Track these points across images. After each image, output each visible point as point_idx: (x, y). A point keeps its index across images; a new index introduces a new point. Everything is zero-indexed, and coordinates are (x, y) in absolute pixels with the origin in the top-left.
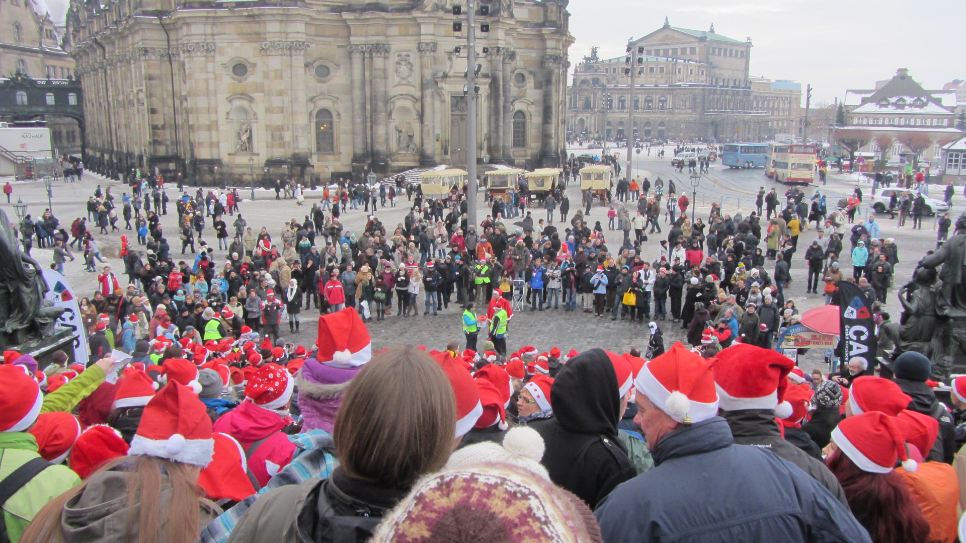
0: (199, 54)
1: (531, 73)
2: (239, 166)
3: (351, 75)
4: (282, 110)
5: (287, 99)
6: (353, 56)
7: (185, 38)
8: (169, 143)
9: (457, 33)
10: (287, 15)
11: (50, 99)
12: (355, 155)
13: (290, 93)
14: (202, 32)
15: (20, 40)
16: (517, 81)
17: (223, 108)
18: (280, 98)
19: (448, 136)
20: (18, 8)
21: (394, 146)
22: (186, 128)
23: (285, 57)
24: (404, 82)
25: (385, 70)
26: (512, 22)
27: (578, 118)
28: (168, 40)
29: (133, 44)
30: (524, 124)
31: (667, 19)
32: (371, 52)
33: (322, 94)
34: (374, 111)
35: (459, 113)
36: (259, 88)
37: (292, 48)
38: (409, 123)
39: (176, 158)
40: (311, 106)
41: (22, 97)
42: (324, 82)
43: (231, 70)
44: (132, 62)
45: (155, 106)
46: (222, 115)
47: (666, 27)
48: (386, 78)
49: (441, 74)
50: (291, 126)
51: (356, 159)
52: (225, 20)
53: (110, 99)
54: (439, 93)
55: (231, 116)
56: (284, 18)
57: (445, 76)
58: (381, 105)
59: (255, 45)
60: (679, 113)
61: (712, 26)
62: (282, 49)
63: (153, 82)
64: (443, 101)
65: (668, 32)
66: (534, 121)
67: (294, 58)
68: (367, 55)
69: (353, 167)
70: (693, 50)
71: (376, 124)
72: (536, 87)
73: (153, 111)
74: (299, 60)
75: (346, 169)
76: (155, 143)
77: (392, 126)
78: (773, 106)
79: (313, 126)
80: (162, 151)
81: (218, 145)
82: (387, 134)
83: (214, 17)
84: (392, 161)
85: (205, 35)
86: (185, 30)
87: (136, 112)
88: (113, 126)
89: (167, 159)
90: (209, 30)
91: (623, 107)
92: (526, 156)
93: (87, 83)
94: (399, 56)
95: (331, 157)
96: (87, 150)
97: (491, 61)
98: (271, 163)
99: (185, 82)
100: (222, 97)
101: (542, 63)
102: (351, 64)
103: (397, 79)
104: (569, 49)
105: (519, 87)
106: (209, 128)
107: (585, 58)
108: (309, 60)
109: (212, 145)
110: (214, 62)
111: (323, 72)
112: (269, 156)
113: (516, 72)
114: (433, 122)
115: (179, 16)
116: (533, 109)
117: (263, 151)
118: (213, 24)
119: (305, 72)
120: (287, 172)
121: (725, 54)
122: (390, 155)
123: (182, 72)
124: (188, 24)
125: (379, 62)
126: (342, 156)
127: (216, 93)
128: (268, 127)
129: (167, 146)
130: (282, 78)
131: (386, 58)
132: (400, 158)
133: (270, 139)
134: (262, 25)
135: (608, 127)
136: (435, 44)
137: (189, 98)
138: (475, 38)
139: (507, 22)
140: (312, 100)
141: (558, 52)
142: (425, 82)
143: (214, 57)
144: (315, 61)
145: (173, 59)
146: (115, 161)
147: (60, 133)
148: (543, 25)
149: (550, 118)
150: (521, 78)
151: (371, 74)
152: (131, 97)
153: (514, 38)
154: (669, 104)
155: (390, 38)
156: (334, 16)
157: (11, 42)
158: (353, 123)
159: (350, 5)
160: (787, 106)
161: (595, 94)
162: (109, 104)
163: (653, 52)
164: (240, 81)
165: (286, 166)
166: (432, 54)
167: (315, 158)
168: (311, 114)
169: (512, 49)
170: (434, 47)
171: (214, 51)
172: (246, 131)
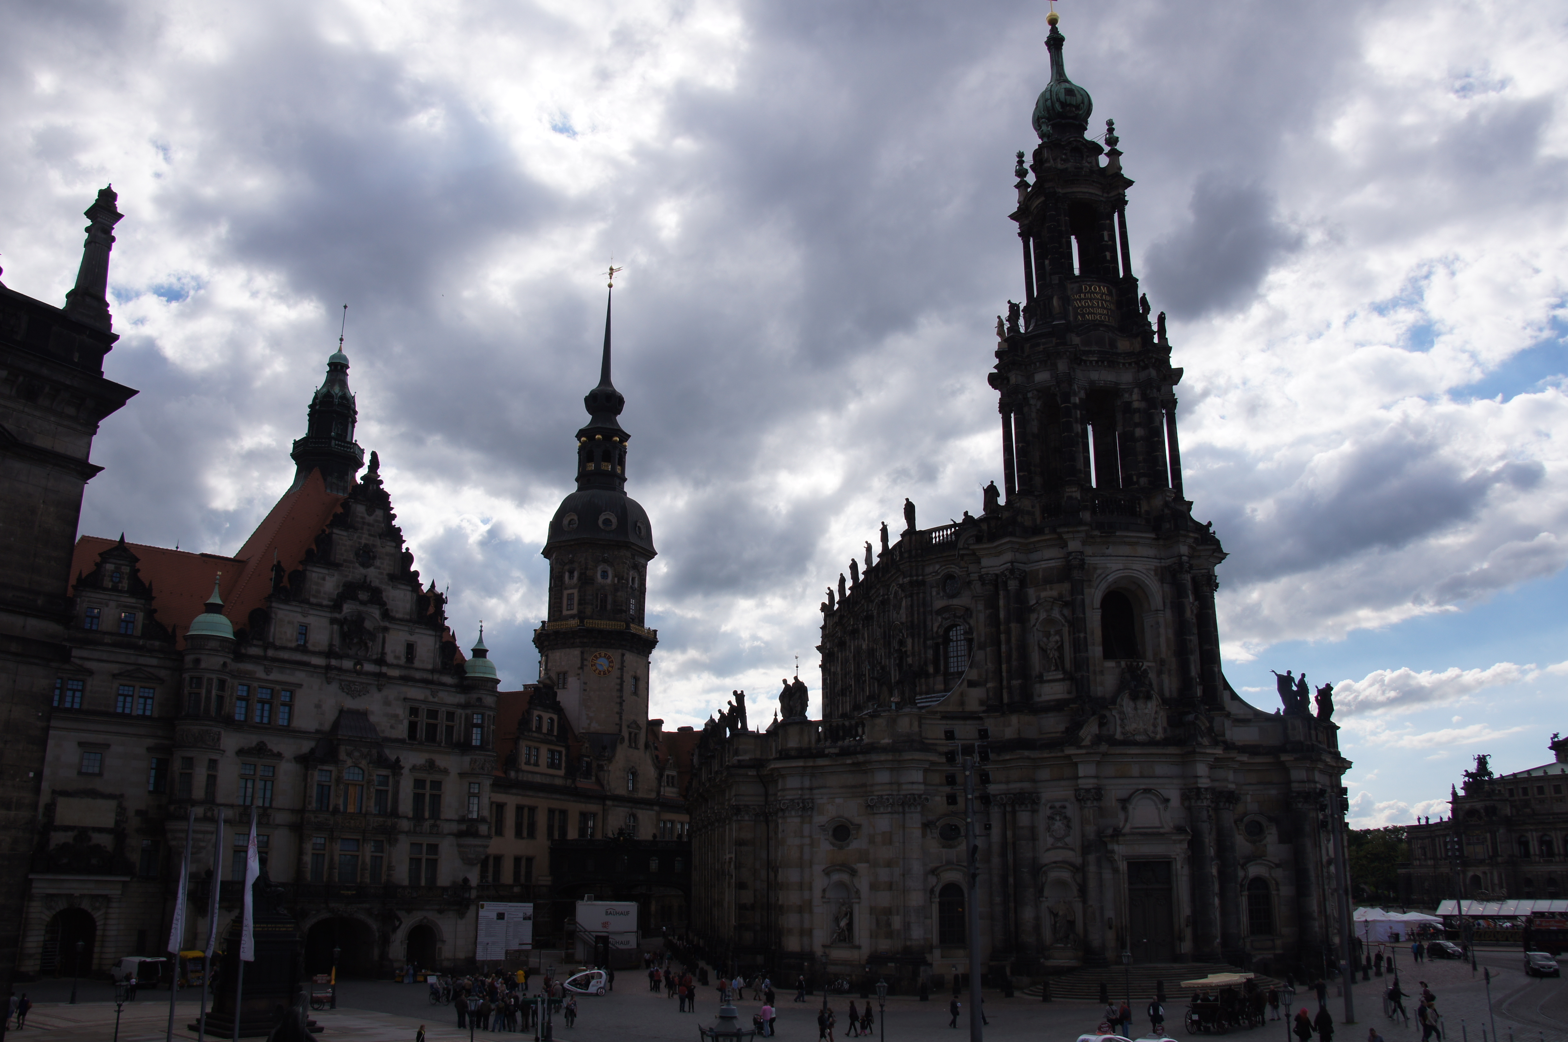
0: (793, 813)
1: (1271, 819)
2: (835, 963)
3: (989, 834)
4: (890, 886)
5: (897, 871)
6: (991, 809)
7: (779, 793)
8: (758, 927)
10: (899, 761)
11: (654, 865)
12: (993, 949)
13: (901, 862)
14: (799, 785)
15: (634, 789)
16: (1249, 833)
17: (819, 882)
18: (888, 869)
19: (1126, 920)
21: (1047, 935)
22: (777, 908)
23: (896, 815)
24: (1059, 844)
25: (1033, 829)
26: (1219, 751)
28: (766, 795)
29: (729, 800)
30: (1267, 897)
32: (1013, 804)
33: (948, 862)
34: (1018, 885)
35: (1142, 886)
36: (864, 857)
37: (906, 803)
38: (1068, 902)
40: (932, 880)
42: (951, 846)
43: (831, 833)
44: (727, 821)
45: (745, 879)
46: (817, 893)
48: (1034, 838)
49: (1110, 831)
50: (901, 909)
51: (995, 954)
52: (827, 770)
53: (709, 867)
54: (1109, 858)
55: (828, 894)
56: (896, 765)
57: (1117, 834)
58: (1028, 876)
59: (860, 800)
62: (893, 805)
63: (743, 848)
66: (1283, 891)
67: (908, 815)
68: (1009, 809)
69: (993, 966)
71: (1022, 904)
73: (742, 886)
74: (915, 820)
76: (742, 927)
77: (1044, 906)
79: (935, 908)
80: (749, 938)
81: (810, 933)
82: (1037, 918)
83: (812, 767)
84: (1046, 958)
86: (780, 783)
87: (727, 886)
90: (807, 782)
94: (1051, 808)
95: (960, 952)
98: (875, 959)
99: (777, 848)
100: (818, 869)
101: (1286, 803)
102: (988, 821)
103: (1050, 841)
105: (1253, 842)
106: (800, 910)
108: (930, 818)
109: (802, 932)
110: (810, 822)
111: (950, 834)
112: (873, 950)
113: (1246, 819)
114: (1101, 900)
115: (772, 766)
117: (866, 942)
118: (812, 775)
119: (924, 835)
120: (894, 972)
122: (1042, 949)
123: (776, 835)
124: (783, 776)
125: (1024, 817)
126: (976, 950)
127: (811, 864)
128: (872, 910)
129: (755, 932)
130: (891, 843)
131: (1034, 811)
132: (1056, 954)
133: (874, 926)
134: (869, 775)
136: (1100, 790)
137: (779, 870)
139: (1208, 751)
140: (934, 872)
142: (1087, 843)
143: (811, 816)
144: (937, 820)
145: (771, 818)
148: (1282, 749)
150: (1256, 828)
151: (1014, 835)
152: (724, 867)
153: (1232, 771)
155: (1038, 784)
158: (992, 903)
162: (708, 873)
164: (841, 848)
165: (893, 965)
166: (1095, 803)
167: (937, 953)
168: (932, 891)
169: (1232, 786)
170: (1098, 794)
171: (812, 809)
172: (846, 914)
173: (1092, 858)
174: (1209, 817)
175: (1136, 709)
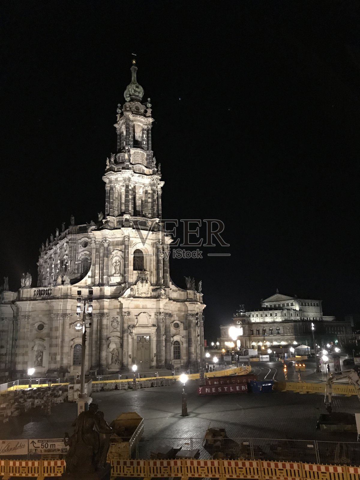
3: (92, 328)
4: (57, 345)
5: (60, 340)
6: (93, 319)
13: (61, 337)
16: (175, 327)
17: (31, 345)
18: (56, 340)
19: (135, 355)
22: (15, 355)
23: (60, 321)
25: (107, 325)
26: (167, 300)
28: (14, 314)
30: (179, 347)
33: (78, 337)
34: (101, 344)
35: (142, 344)
36: (48, 335)
37: (64, 317)
40: (72, 343)
42: (79, 331)
43: (37, 327)
45: (3, 345)
48: (107, 329)
49: (132, 326)
50: (60, 353)
51: (91, 368)
54: (131, 335)
55: (34, 349)
57: (134, 326)
58: (104, 341)
59: (48, 316)
62: (59, 317)
64: (133, 339)
65: (279, 296)
66: (184, 346)
67: (64, 321)
68: (99, 318)
69: (90, 372)
71: (101, 351)
72: (184, 330)
74: (67, 322)
79: (72, 353)
81: (26, 363)
82: (107, 355)
84: (109, 369)
85: (27, 312)
92: (181, 363)
94: (113, 318)
95: (80, 367)
97: (157, 319)
98: (49, 371)
99: (17, 333)
101: (186, 317)
102: (92, 322)
103: (112, 329)
105: (176, 330)
106: (23, 355)
108: (73, 322)
109: (23, 363)
110: (29, 323)
112: (49, 368)
113: (174, 322)
114: (128, 349)
116: (184, 340)
117: (47, 365)
119: (70, 327)
120: (56, 376)
121: (308, 305)
122: (108, 366)
123: (17, 328)
125: (104, 321)
127: (29, 338)
128: (50, 354)
130: (58, 330)
131: (107, 319)
132: (112, 368)
133: (50, 360)
134: (52, 307)
136: (129, 312)
137: (18, 341)
139: (164, 300)
140: (72, 340)
142: (124, 330)
145: (15, 322)
148: (186, 301)
149: (191, 344)
150: (177, 325)
151: (101, 327)
153: (172, 307)
154: (281, 331)
155: (110, 310)
158: (92, 351)
161: (244, 328)
164: (40, 332)
165: (56, 373)
167: (72, 368)
168: (71, 347)
169: (170, 312)
172: (40, 356)
173: (125, 335)
174: (163, 321)
175: (142, 286)
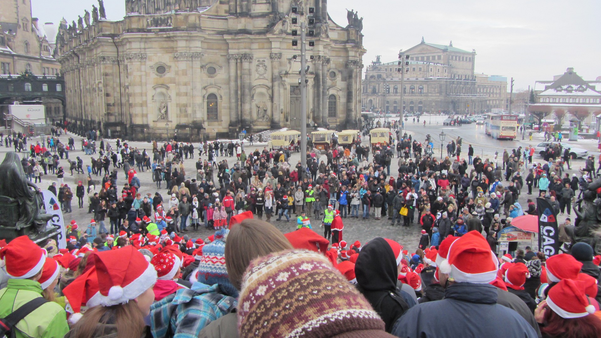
0: (136, 60)
1: (339, 71)
2: (159, 129)
3: (229, 73)
4: (186, 94)
5: (189, 87)
6: (230, 61)
7: (128, 51)
8: (117, 114)
9: (295, 47)
10: (190, 37)
11: (45, 88)
12: (231, 122)
13: (191, 84)
14: (139, 47)
15: (28, 52)
16: (331, 76)
17: (151, 93)
18: (185, 87)
19: (288, 110)
20: (27, 33)
21: (255, 116)
22: (128, 105)
23: (188, 62)
24: (261, 77)
25: (250, 70)
26: (328, 40)
27: (369, 99)
28: (118, 52)
29: (96, 54)
30: (335, 102)
31: (423, 38)
32: (241, 59)
33: (211, 84)
34: (243, 95)
35: (296, 96)
36: (173, 81)
37: (193, 56)
38: (264, 102)
39: (121, 124)
40: (204, 92)
41: (28, 87)
42: (212, 77)
43: (156, 70)
44: (96, 65)
45: (109, 92)
46: (150, 98)
47: (423, 43)
48: (250, 75)
50: (192, 105)
51: (231, 124)
52: (153, 40)
53: (82, 88)
54: (283, 84)
55: (155, 98)
56: (189, 38)
58: (247, 91)
59: (170, 55)
60: (431, 96)
61: (451, 42)
62: (187, 57)
63: (107, 77)
64: (285, 89)
65: (424, 46)
66: (342, 100)
67: (194, 62)
68: (239, 61)
69: (230, 129)
70: (439, 57)
71: (244, 103)
72: (342, 80)
73: (108, 95)
74: (197, 64)
75: (225, 131)
76: (109, 114)
77: (254, 104)
78: (490, 91)
79: (205, 104)
80: (112, 119)
81: (147, 116)
82: (251, 109)
83: (146, 38)
84: (254, 125)
85: (140, 49)
86: (128, 46)
87: (97, 96)
88: (83, 104)
89: (115, 124)
90: (143, 45)
91: (396, 92)
92: (336, 122)
93: (68, 78)
95: (216, 123)
96: (67, 119)
97: (315, 64)
98: (179, 127)
99: (127, 77)
100: (150, 87)
101: (346, 65)
102: (229, 66)
103: (257, 76)
104: (363, 56)
105: (331, 80)
106: (142, 105)
107: (373, 63)
108: (204, 64)
109: (143, 115)
110: (145, 65)
111: (212, 71)
112: (178, 123)
113: (330, 71)
114: (279, 101)
115: (125, 37)
116: (341, 94)
117: (174, 119)
118: (145, 42)
119: (201, 71)
120: (189, 132)
121: (459, 60)
122: (252, 122)
123: (126, 71)
124: (130, 42)
125: (246, 65)
126: (223, 122)
127: (146, 84)
128: (178, 105)
129: (115, 116)
130: (186, 75)
131: (250, 62)
132: (258, 124)
133: (179, 112)
134: (175, 43)
135: (387, 105)
136: (281, 54)
137: (129, 87)
138: (306, 50)
139: (325, 40)
140: (205, 88)
141: (356, 58)
142: (274, 77)
143: (145, 62)
144: (207, 65)
145: (120, 63)
146: (84, 125)
147: (51, 108)
148: (347, 42)
149: (351, 99)
150: (333, 75)
151: (241, 73)
152: (94, 86)
153: (329, 50)
154: (425, 90)
155: (253, 51)
156: (219, 37)
157: (22, 53)
158: (230, 102)
159: (228, 30)
160: (498, 91)
161: (379, 84)
162: (81, 90)
163: (415, 59)
164: (161, 77)
165: (188, 129)
166: (279, 60)
167: (207, 124)
168: (204, 97)
169: (328, 57)
170: (280, 56)
171: (146, 58)
172: (164, 107)
173: (276, 83)
174: (322, 68)
